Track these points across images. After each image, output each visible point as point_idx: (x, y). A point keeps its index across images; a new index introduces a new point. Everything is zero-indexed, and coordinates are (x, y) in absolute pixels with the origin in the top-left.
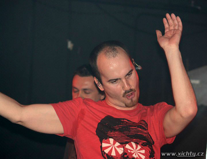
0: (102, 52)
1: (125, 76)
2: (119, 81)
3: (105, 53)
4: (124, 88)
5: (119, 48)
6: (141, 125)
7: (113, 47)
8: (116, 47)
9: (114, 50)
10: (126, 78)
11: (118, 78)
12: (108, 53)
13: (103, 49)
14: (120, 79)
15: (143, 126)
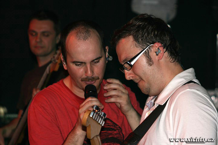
0: (75, 30)
1: (91, 61)
2: (83, 64)
3: (77, 32)
4: (87, 74)
5: (93, 31)
6: (109, 127)
7: (87, 28)
8: (91, 29)
9: (87, 32)
10: (91, 64)
11: (83, 61)
12: (79, 34)
13: (77, 28)
14: (85, 63)
15: (111, 127)
